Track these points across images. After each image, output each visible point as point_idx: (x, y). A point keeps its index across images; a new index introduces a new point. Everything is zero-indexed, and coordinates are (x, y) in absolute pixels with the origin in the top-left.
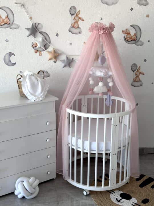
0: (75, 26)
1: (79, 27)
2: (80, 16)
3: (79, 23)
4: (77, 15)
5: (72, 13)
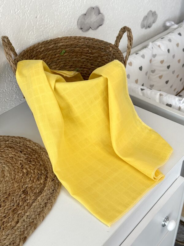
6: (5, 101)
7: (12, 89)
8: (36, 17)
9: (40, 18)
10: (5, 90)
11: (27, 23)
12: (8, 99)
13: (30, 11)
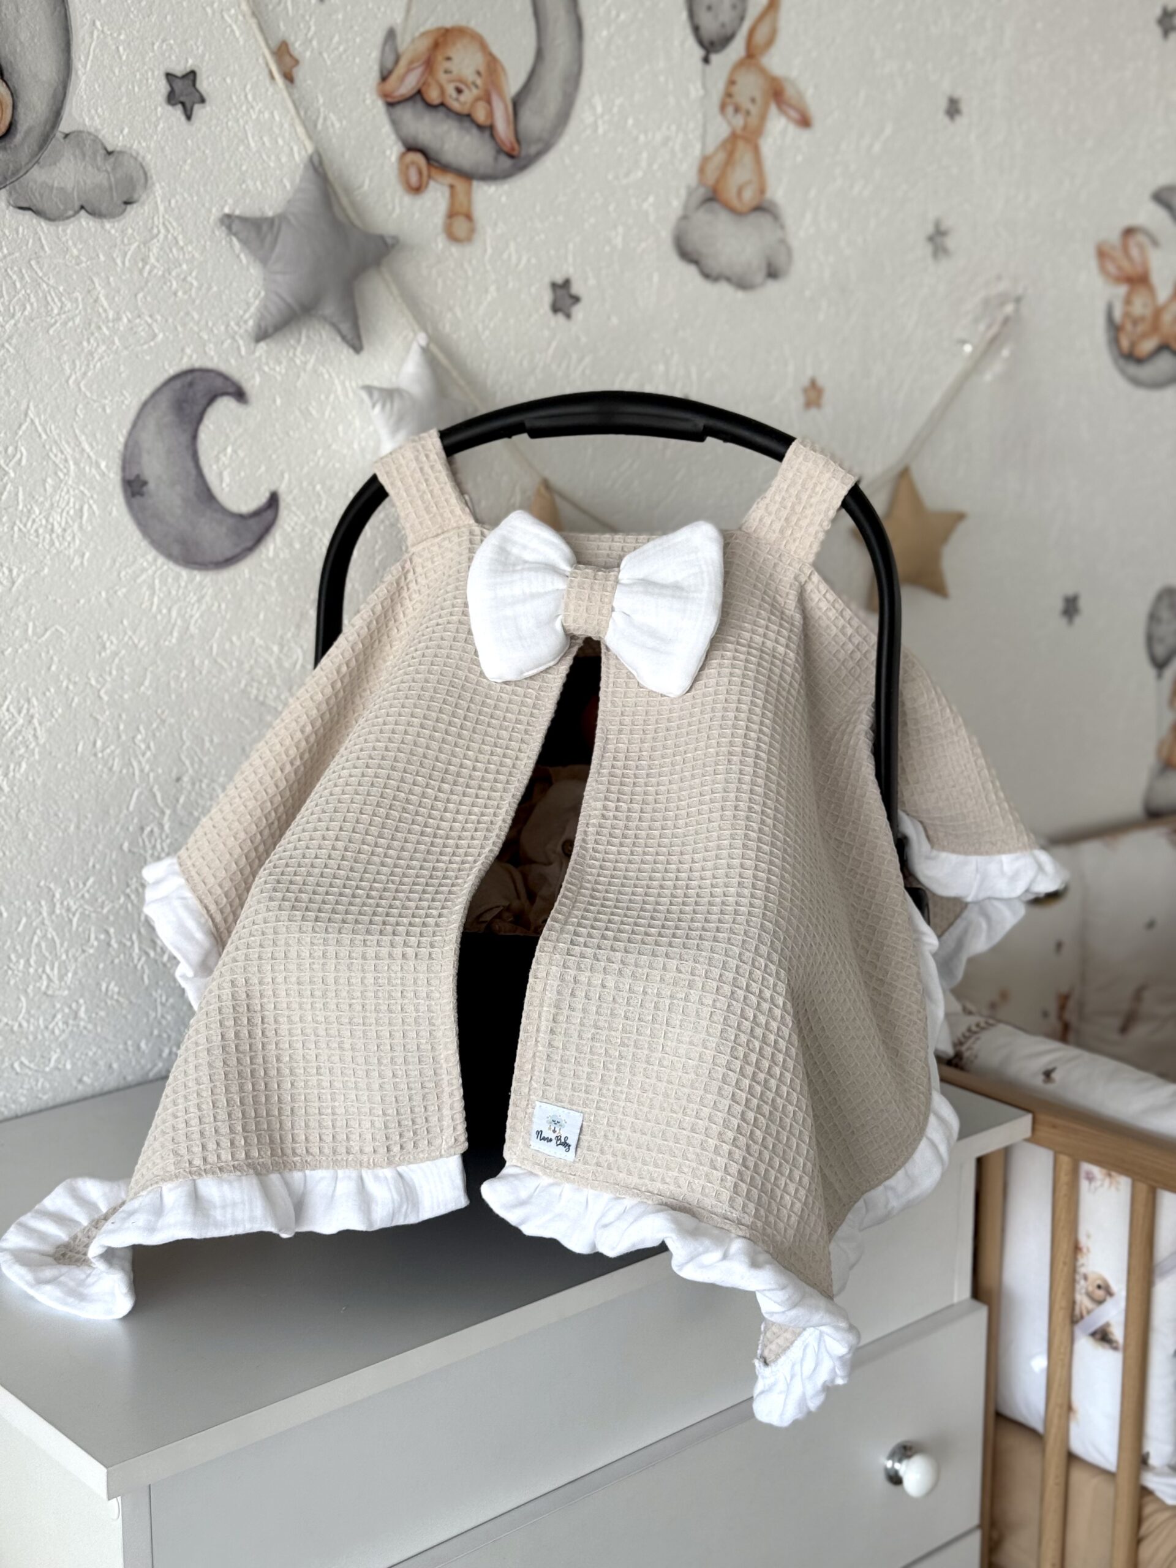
0: (730, 193)
1: (769, 195)
2: (775, 62)
3: (768, 146)
4: (752, 55)
5: (710, 25)
6: (12, 1066)
7: (46, 1028)
8: (178, 779)
9: (193, 784)
10: (20, 1025)
11: (141, 794)
12: (26, 1062)
13: (155, 756)
